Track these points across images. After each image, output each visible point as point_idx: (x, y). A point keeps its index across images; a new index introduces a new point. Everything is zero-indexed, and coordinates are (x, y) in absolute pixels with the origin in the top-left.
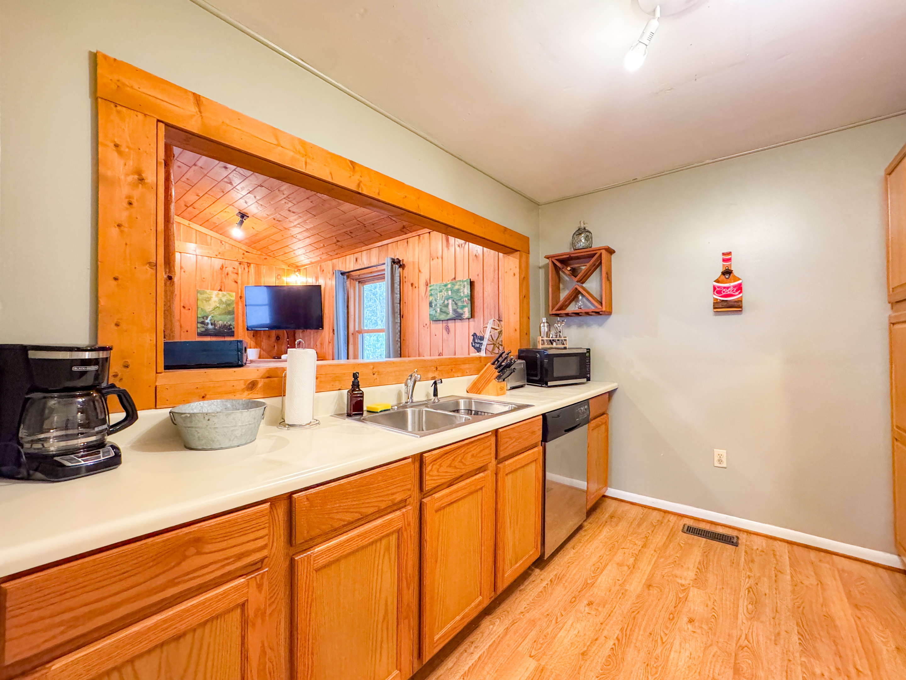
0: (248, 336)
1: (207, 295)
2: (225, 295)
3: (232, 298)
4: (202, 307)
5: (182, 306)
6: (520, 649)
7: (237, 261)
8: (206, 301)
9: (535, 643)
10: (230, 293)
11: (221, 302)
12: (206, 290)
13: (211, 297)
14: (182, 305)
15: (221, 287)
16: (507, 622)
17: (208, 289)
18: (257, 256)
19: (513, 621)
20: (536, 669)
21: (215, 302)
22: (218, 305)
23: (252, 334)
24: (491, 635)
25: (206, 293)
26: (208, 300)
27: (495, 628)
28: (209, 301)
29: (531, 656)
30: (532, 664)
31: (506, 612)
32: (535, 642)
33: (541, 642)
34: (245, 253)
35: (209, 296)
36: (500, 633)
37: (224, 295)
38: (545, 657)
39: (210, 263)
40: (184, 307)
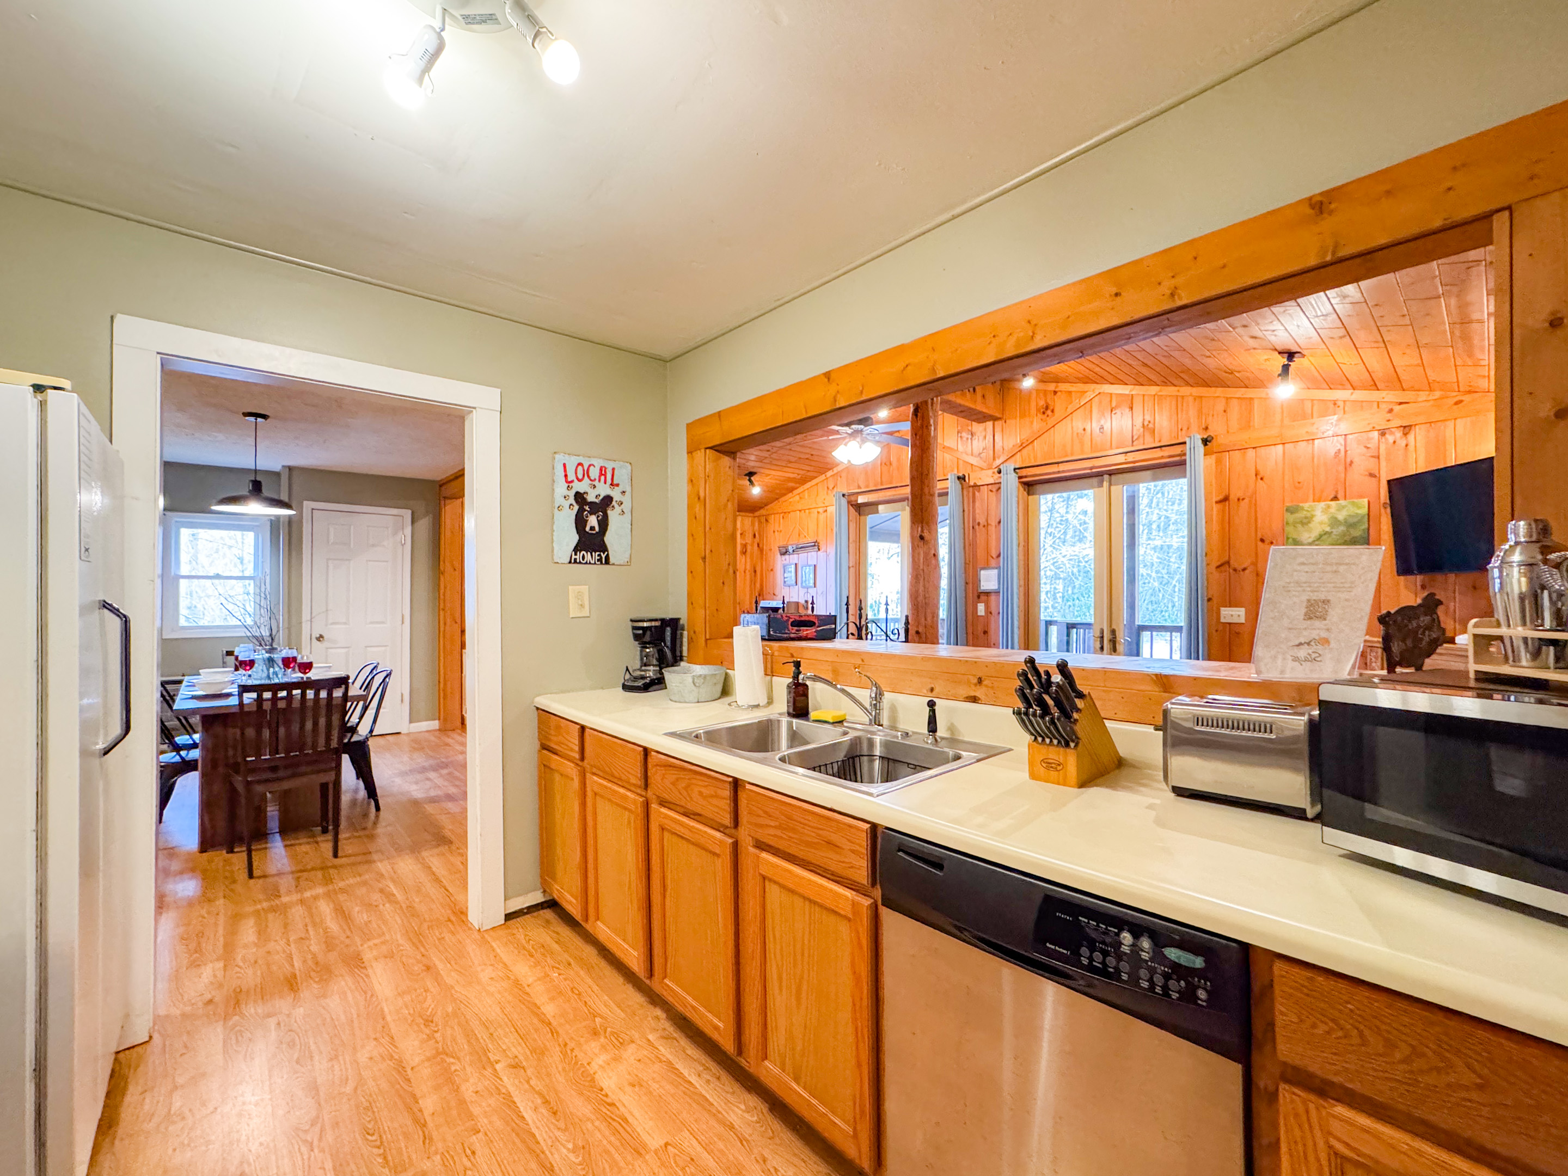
0: (1407, 587)
1: (1305, 513)
2: (1344, 507)
3: (1360, 512)
4: (1295, 537)
5: (1259, 539)
6: (686, 1134)
7: (1373, 429)
8: (1303, 524)
9: (689, 1159)
10: (1356, 500)
11: (1334, 522)
12: (1301, 505)
13: (1313, 516)
14: (1259, 536)
15: (1337, 492)
16: (746, 1132)
17: (1306, 501)
18: (1431, 403)
19: (747, 1141)
20: (644, 1146)
21: (1321, 523)
22: (1328, 529)
23: (1419, 584)
24: (725, 1103)
25: (1302, 509)
26: (1306, 521)
27: (740, 1112)
28: (1309, 522)
29: (667, 1144)
30: (654, 1141)
31: (771, 1134)
32: (692, 1159)
33: (687, 1168)
34: (1397, 408)
35: (1309, 515)
36: (726, 1115)
37: (1340, 509)
38: (659, 1164)
39: (1311, 452)
40: (1262, 540)
